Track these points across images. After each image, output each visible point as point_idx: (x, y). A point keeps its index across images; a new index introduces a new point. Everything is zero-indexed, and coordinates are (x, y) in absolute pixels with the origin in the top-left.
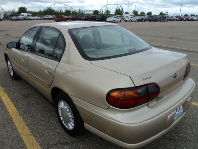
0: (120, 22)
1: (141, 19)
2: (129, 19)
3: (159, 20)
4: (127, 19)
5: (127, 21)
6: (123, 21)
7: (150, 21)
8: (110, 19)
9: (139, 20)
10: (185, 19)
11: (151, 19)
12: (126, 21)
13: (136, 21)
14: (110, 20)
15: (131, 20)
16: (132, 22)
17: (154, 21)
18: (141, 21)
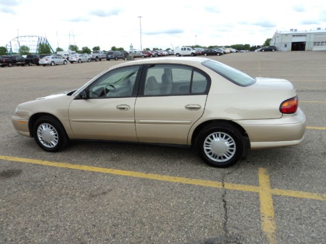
0: (64, 64)
1: (95, 57)
2: (78, 59)
3: (121, 58)
4: (74, 59)
5: (74, 61)
6: (68, 61)
7: (108, 59)
8: (47, 60)
9: (92, 60)
10: (153, 54)
11: (110, 56)
12: (72, 62)
13: (88, 62)
14: (46, 62)
15: (80, 59)
16: (82, 62)
17: (115, 59)
18: (96, 61)
